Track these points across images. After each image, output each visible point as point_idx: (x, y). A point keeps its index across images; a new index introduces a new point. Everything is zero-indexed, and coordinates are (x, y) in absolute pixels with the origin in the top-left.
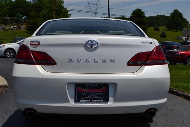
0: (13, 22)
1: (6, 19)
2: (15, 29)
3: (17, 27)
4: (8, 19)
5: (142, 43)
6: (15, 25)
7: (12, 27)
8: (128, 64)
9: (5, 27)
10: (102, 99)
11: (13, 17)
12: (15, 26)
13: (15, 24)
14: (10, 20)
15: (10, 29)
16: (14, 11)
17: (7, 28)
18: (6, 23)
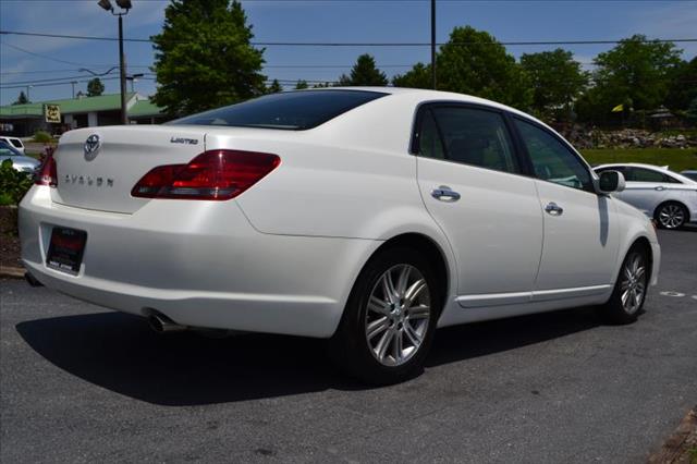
0: (681, 123)
1: (657, 115)
2: (679, 146)
3: (687, 139)
4: (664, 115)
5: (172, 141)
6: (681, 132)
7: (671, 139)
8: (136, 192)
9: (652, 137)
10: (69, 265)
11: (684, 109)
12: (681, 137)
13: (683, 129)
14: (668, 118)
15: (664, 145)
16: (684, 92)
17: (657, 142)
18: (655, 126)
